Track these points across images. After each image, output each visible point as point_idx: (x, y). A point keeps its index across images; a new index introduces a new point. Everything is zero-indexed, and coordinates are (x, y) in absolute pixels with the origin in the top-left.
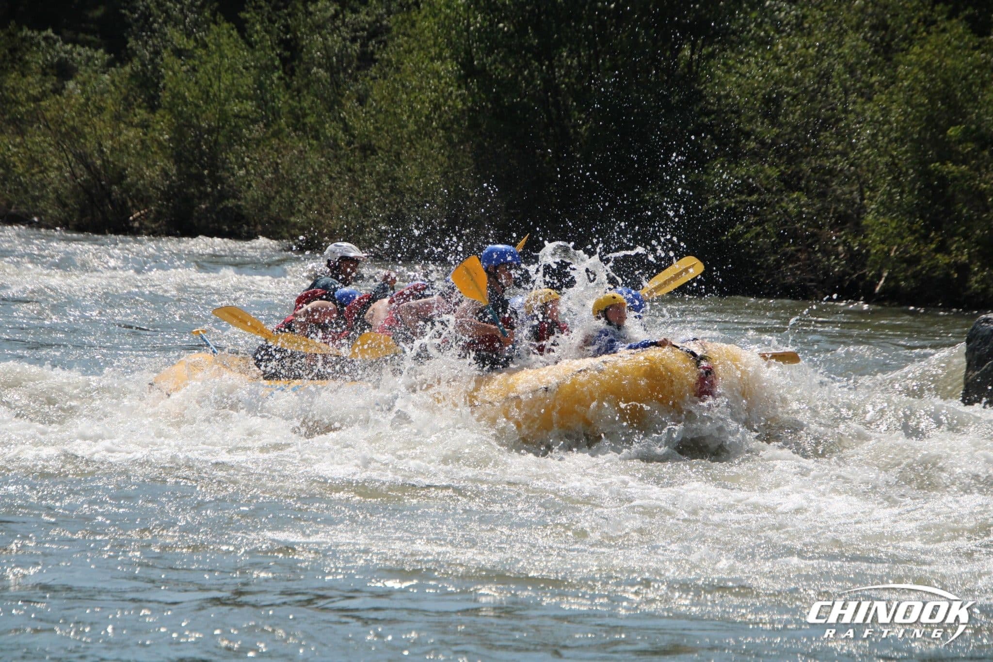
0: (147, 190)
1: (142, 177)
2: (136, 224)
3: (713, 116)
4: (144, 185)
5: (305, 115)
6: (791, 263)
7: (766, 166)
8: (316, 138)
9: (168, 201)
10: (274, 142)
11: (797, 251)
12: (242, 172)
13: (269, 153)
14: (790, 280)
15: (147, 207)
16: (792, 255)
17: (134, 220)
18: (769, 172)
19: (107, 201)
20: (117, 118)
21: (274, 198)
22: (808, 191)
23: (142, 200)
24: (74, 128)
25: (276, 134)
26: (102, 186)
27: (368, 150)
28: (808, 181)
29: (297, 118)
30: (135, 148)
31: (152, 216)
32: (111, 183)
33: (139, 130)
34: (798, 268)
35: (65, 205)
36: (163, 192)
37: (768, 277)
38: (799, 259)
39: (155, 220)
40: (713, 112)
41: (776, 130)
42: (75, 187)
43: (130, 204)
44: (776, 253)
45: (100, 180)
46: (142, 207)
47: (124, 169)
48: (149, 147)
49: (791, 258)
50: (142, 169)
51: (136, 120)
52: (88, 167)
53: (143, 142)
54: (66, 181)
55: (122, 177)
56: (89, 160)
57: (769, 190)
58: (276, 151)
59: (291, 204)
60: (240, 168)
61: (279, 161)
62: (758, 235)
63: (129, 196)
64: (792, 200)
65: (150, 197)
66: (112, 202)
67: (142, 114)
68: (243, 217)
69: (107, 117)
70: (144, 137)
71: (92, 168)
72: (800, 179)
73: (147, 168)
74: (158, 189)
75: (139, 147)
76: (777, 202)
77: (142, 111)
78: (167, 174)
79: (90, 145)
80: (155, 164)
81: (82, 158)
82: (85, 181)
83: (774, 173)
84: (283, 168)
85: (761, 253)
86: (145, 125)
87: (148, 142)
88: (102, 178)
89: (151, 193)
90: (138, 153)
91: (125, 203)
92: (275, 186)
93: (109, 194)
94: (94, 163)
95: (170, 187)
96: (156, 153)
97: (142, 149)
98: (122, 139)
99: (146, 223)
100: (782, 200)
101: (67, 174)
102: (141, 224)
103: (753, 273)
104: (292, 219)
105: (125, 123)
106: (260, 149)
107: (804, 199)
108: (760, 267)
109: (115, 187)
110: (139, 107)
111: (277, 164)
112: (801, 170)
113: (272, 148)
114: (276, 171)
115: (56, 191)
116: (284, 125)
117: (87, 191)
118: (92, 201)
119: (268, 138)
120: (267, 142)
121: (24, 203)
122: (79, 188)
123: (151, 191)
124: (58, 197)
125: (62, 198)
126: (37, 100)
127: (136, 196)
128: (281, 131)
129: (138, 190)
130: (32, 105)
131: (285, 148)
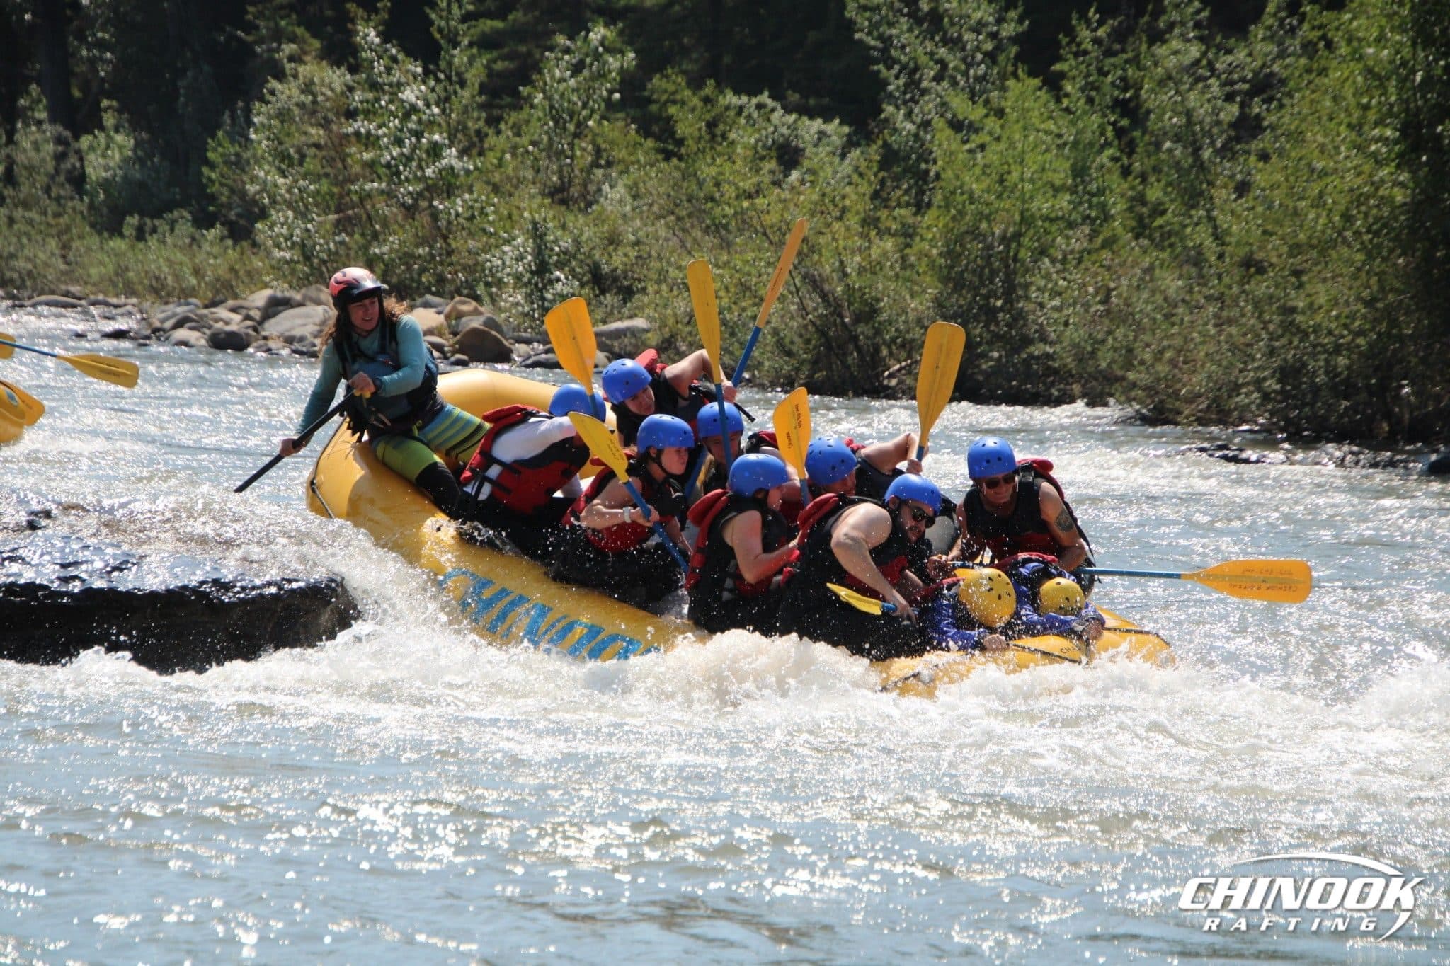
0: (910, 331)
1: (904, 311)
2: (892, 383)
4: (906, 322)
5: (1154, 215)
8: (1171, 248)
10: (1106, 255)
12: (1056, 302)
13: (1096, 274)
15: (909, 356)
17: (891, 376)
19: (851, 347)
20: (866, 222)
21: (1103, 341)
23: (903, 346)
25: (1108, 244)
26: (843, 323)
27: (1252, 266)
29: (1143, 220)
30: (892, 268)
32: (858, 320)
33: (900, 239)
35: (789, 354)
42: (804, 327)
43: (885, 352)
45: (841, 317)
46: (903, 354)
47: (878, 300)
48: (912, 266)
50: (905, 300)
51: (895, 226)
52: (824, 296)
53: (904, 258)
54: (792, 317)
55: (875, 311)
56: (826, 287)
58: (1109, 268)
59: (1130, 351)
60: (1052, 297)
61: (1112, 285)
63: (884, 340)
65: (915, 342)
66: (858, 349)
67: (904, 215)
68: (1056, 371)
69: (853, 221)
70: (908, 251)
71: (831, 299)
73: (912, 297)
75: (897, 266)
77: (903, 211)
78: (941, 306)
79: (827, 263)
81: (815, 284)
82: (820, 316)
84: (1119, 296)
86: (907, 233)
88: (845, 312)
89: (917, 336)
90: (897, 276)
91: (877, 351)
92: (1107, 322)
93: (854, 338)
94: (832, 291)
96: (924, 275)
97: (904, 269)
98: (875, 253)
99: (909, 378)
101: (793, 308)
102: (901, 382)
104: (1131, 376)
105: (878, 230)
106: (1083, 266)
109: (863, 328)
110: (900, 205)
111: (1109, 290)
113: (1102, 266)
114: (1106, 301)
115: (775, 332)
116: (1120, 230)
117: (822, 332)
118: (829, 348)
119: (1097, 250)
120: (1094, 257)
121: (727, 351)
122: (812, 329)
123: (919, 333)
124: (780, 343)
125: (786, 342)
126: (751, 197)
127: (894, 340)
128: (1115, 238)
129: (898, 331)
130: (745, 204)
131: (1122, 265)
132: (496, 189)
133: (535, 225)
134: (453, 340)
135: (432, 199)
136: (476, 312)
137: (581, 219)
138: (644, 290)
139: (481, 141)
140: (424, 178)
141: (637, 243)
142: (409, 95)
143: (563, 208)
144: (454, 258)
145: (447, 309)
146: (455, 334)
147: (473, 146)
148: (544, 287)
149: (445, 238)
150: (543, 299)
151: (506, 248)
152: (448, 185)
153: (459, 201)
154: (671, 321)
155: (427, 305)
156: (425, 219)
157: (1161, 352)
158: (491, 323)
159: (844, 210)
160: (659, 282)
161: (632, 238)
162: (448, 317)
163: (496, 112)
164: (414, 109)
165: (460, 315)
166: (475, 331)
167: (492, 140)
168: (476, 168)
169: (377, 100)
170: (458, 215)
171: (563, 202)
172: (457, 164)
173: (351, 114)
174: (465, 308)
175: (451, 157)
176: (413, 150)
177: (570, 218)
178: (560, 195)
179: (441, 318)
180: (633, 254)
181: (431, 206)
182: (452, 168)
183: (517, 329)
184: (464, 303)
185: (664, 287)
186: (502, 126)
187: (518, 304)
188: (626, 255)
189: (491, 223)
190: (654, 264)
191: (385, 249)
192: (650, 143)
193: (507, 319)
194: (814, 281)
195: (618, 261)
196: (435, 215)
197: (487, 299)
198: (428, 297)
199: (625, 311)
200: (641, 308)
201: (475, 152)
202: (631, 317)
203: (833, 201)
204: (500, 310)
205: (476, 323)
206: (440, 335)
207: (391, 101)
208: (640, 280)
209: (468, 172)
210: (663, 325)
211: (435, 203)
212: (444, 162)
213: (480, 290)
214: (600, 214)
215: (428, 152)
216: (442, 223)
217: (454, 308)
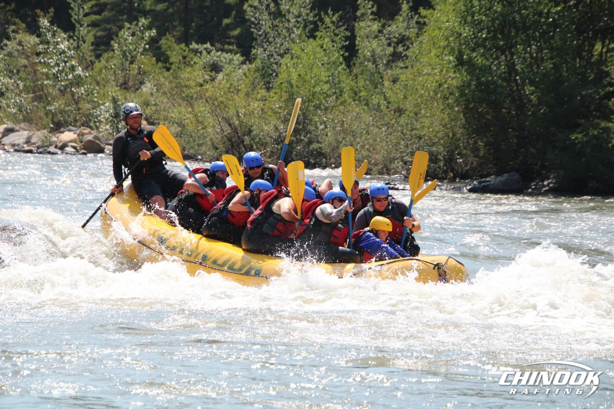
0: (265, 139)
1: (262, 131)
4: (263, 135)
5: (360, 91)
8: (367, 104)
9: (278, 144)
10: (342, 108)
12: (322, 127)
13: (338, 115)
15: (265, 149)
19: (242, 145)
20: (247, 95)
21: (341, 142)
23: (262, 144)
24: (222, 102)
25: (342, 104)
26: (238, 136)
27: (400, 111)
29: (356, 94)
30: (258, 113)
31: (268, 154)
32: (244, 135)
33: (261, 102)
35: (217, 148)
36: (275, 140)
39: (270, 157)
42: (222, 138)
43: (255, 147)
45: (237, 133)
46: (262, 148)
47: (252, 126)
48: (265, 112)
50: (262, 126)
51: (259, 96)
52: (230, 125)
53: (262, 110)
54: (217, 134)
55: (250, 131)
56: (231, 122)
58: (343, 113)
60: (321, 124)
61: (344, 119)
63: (255, 142)
65: (267, 143)
66: (244, 146)
67: (262, 93)
68: (323, 154)
69: (242, 94)
70: (263, 107)
71: (233, 126)
73: (265, 125)
74: (272, 138)
75: (260, 113)
77: (262, 91)
78: (277, 129)
79: (232, 112)
80: (270, 123)
82: (229, 133)
84: (347, 124)
86: (264, 99)
87: (266, 110)
88: (239, 131)
89: (267, 141)
90: (260, 117)
91: (252, 146)
92: (342, 135)
93: (243, 142)
94: (234, 123)
95: (279, 137)
96: (270, 116)
97: (262, 114)
98: (251, 108)
101: (218, 130)
105: (252, 98)
106: (333, 113)
109: (246, 137)
110: (261, 88)
111: (343, 121)
113: (340, 112)
114: (342, 125)
115: (211, 140)
116: (347, 98)
117: (230, 140)
118: (232, 146)
119: (338, 106)
120: (337, 108)
121: (192, 148)
122: (226, 138)
123: (268, 139)
124: (213, 144)
125: (215, 144)
126: (201, 85)
127: (258, 143)
128: (345, 101)
129: (260, 138)
130: (199, 88)
131: (348, 111)
132: (98, 83)
133: (113, 98)
134: (81, 144)
135: (71, 88)
136: (90, 133)
137: (133, 95)
139: (92, 64)
140: (68, 79)
141: (155, 105)
142: (62, 46)
143: (126, 91)
144: (81, 112)
145: (78, 132)
146: (81, 142)
147: (88, 66)
148: (118, 123)
149: (77, 103)
150: (117, 128)
151: (102, 107)
152: (78, 82)
153: (82, 88)
155: (70, 130)
156: (68, 95)
157: (364, 146)
158: (96, 138)
159: (238, 91)
160: (164, 120)
161: (153, 103)
162: (78, 135)
163: (98, 52)
164: (64, 52)
165: (83, 134)
166: (89, 141)
167: (97, 64)
168: (90, 75)
169: (48, 48)
170: (82, 94)
171: (125, 88)
172: (82, 74)
173: (38, 54)
174: (85, 131)
175: (79, 71)
176: (63, 69)
177: (128, 94)
178: (124, 86)
179: (76, 136)
180: (154, 108)
181: (71, 90)
182: (80, 75)
183: (106, 140)
184: (85, 129)
185: (166, 122)
186: (101, 58)
187: (107, 129)
188: (151, 109)
189: (96, 97)
190: (162, 113)
191: (53, 108)
192: (160, 64)
193: (103, 136)
194: (226, 120)
196: (73, 94)
197: (95, 128)
198: (70, 127)
201: (90, 68)
204: (100, 132)
205: (90, 137)
206: (76, 142)
207: (54, 49)
208: (157, 119)
209: (86, 77)
211: (73, 89)
212: (77, 72)
213: (92, 124)
214: (140, 93)
215: (69, 69)
216: (76, 97)
217: (81, 132)
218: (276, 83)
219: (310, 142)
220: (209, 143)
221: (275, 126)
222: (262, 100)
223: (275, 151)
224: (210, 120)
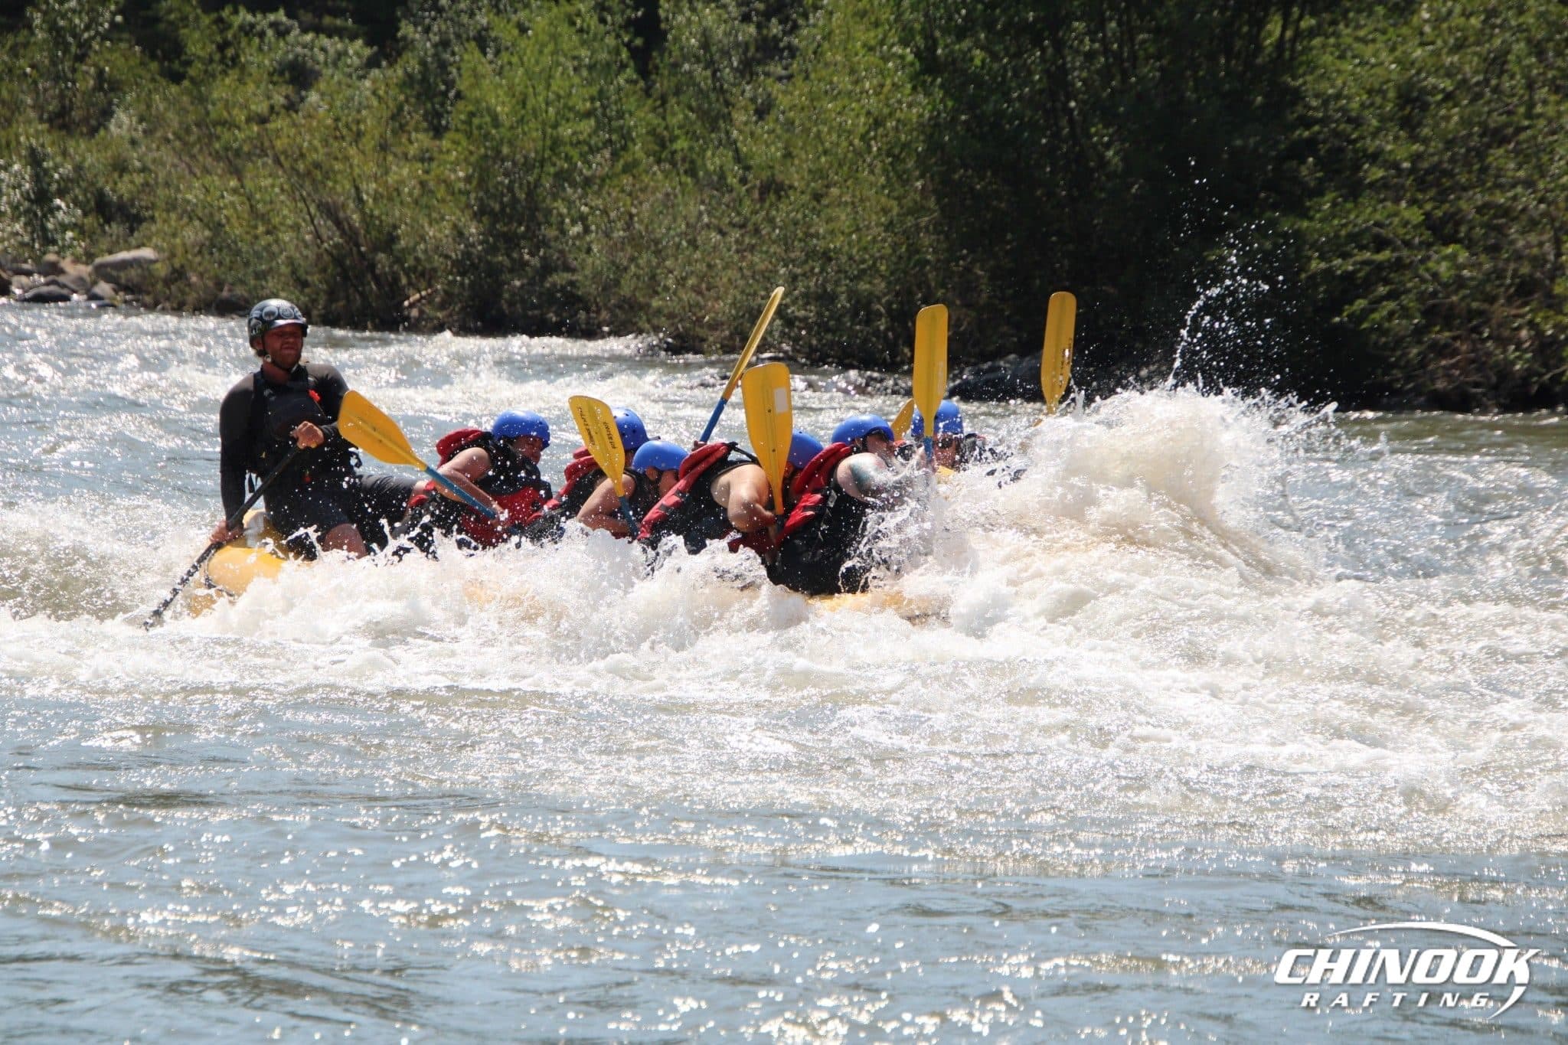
0: (429, 259)
1: (423, 238)
2: (415, 313)
3: (1316, 128)
4: (425, 251)
5: (674, 139)
6: (1444, 357)
7: (1403, 204)
8: (692, 172)
9: (463, 274)
10: (626, 180)
11: (1455, 339)
12: (577, 229)
13: (617, 200)
14: (1440, 385)
15: (430, 286)
16: (1446, 346)
17: (411, 306)
18: (1407, 214)
19: (369, 276)
20: (383, 147)
21: (626, 269)
22: (1470, 244)
23: (423, 274)
24: (317, 166)
25: (627, 169)
26: (362, 255)
27: (773, 189)
28: (1472, 228)
29: (663, 146)
30: (410, 194)
31: (438, 300)
32: (375, 249)
33: (419, 165)
34: (1454, 366)
35: (304, 284)
36: (455, 263)
37: (1407, 381)
38: (1455, 352)
39: (442, 306)
40: (1317, 121)
41: (1417, 147)
42: (319, 257)
43: (404, 281)
44: (1420, 342)
45: (358, 245)
46: (423, 284)
47: (395, 227)
48: (431, 192)
49: (1441, 350)
50: (423, 227)
51: (412, 150)
52: (338, 223)
53: (423, 184)
54: (306, 246)
55: (392, 239)
56: (341, 215)
57: (1407, 244)
58: (630, 194)
59: (653, 277)
60: (574, 223)
61: (634, 211)
62: (1391, 314)
63: (403, 269)
64: (1446, 258)
65: (435, 270)
66: (377, 279)
67: (421, 140)
68: (580, 299)
69: (369, 143)
70: (426, 177)
71: (346, 227)
72: (1458, 224)
73: (430, 225)
74: (447, 257)
75: (416, 192)
76: (1423, 261)
77: (421, 136)
78: (461, 234)
79: (343, 191)
80: (443, 219)
81: (331, 212)
82: (336, 246)
83: (1415, 215)
84: (641, 221)
85: (1399, 341)
86: (425, 158)
87: (432, 184)
88: (361, 240)
89: (436, 264)
90: (416, 202)
91: (396, 279)
92: (629, 249)
93: (372, 267)
94: (348, 219)
95: (467, 254)
96: (443, 201)
97: (423, 195)
98: (391, 180)
99: (427, 309)
100: (1429, 258)
101: (308, 237)
102: (421, 312)
103: (1385, 374)
104: (656, 303)
105: (395, 155)
106: (604, 193)
107: (1463, 256)
108: (1394, 366)
109: (381, 256)
110: (417, 130)
111: (631, 216)
112: (1460, 210)
113: (623, 191)
114: (629, 226)
115: (290, 261)
116: (640, 155)
117: (338, 261)
118: (346, 278)
119: (617, 175)
120: (615, 182)
121: (242, 282)
122: (326, 258)
123: (437, 260)
124: (294, 272)
125: (301, 272)
126: (263, 120)
127: (414, 269)
128: (636, 163)
129: (417, 259)
130: (256, 128)
131: (643, 190)
133: (33, 152)
137: (83, 145)
138: (152, 219)
141: (144, 169)
143: (64, 132)
148: (45, 216)
150: (44, 229)
154: (180, 251)
157: (684, 279)
159: (359, 135)
160: (167, 210)
161: (137, 164)
171: (63, 127)
177: (71, 143)
178: (61, 120)
180: (139, 179)
183: (16, 260)
185: (173, 216)
187: (17, 234)
188: (132, 182)
190: (161, 192)
192: (155, 65)
193: (5, 250)
194: (329, 210)
195: (124, 188)
199: (133, 241)
200: (149, 239)
202: (138, 247)
203: (347, 126)
208: (147, 208)
210: (173, 255)
214: (104, 139)
218: (457, 115)
219: (547, 269)
220: (284, 269)
221: (455, 226)
222: (422, 160)
223: (456, 291)
224: (287, 212)
